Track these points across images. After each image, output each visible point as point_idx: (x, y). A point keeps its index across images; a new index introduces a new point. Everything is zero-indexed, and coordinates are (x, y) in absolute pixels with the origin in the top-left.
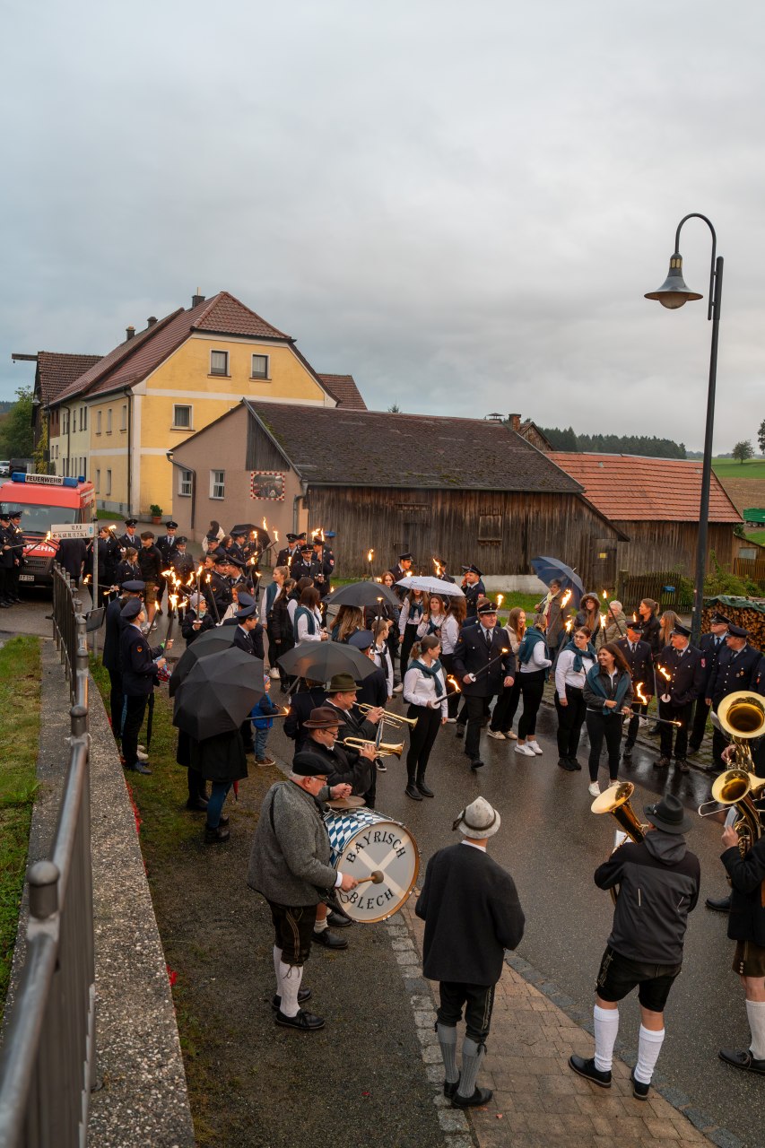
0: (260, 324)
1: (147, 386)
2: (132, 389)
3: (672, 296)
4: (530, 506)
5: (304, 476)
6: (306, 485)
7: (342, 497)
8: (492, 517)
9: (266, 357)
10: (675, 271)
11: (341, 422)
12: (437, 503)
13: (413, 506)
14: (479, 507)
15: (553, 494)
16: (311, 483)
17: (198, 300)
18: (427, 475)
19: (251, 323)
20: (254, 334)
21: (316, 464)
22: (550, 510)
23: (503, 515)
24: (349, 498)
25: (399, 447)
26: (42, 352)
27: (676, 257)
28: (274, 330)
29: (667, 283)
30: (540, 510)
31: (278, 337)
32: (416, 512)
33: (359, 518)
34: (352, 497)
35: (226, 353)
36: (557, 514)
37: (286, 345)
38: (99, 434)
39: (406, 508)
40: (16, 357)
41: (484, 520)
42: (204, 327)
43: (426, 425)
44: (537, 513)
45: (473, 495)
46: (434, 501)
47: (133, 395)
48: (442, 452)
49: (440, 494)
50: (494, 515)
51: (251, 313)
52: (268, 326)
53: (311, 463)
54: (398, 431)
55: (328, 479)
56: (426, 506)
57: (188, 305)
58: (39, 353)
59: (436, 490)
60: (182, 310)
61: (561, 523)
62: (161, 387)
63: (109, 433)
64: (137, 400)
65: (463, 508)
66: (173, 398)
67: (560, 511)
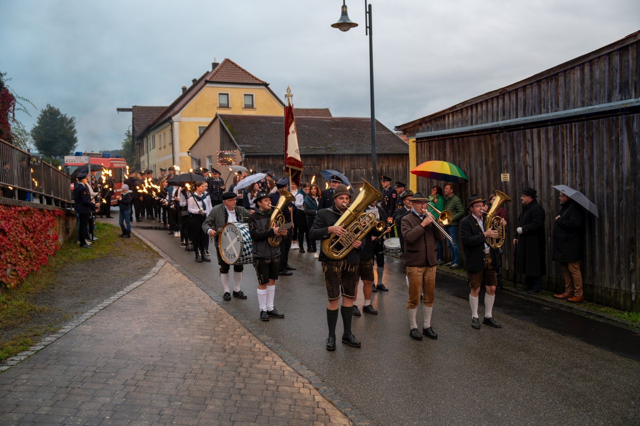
0: (248, 76)
1: (181, 116)
2: (173, 118)
3: (344, 25)
4: (383, 162)
5: (243, 150)
6: (244, 155)
7: (266, 161)
8: (359, 170)
9: (252, 95)
10: (344, 13)
11: (273, 123)
12: (324, 163)
13: (310, 165)
14: (351, 164)
15: (398, 155)
16: (247, 154)
17: (215, 65)
18: (318, 147)
19: (243, 76)
20: (244, 82)
21: (252, 144)
22: (396, 164)
23: (366, 168)
24: (271, 162)
25: (304, 134)
26: (135, 106)
27: (344, 7)
28: (256, 79)
29: (341, 19)
30: (389, 165)
31: (258, 83)
32: (311, 168)
33: (278, 173)
34: (273, 161)
35: (228, 94)
36: (400, 166)
37: (264, 87)
38: (160, 149)
39: (305, 167)
40: (119, 110)
41: (355, 172)
42: (214, 80)
43: (325, 122)
44: (388, 167)
45: (346, 157)
46: (322, 162)
47: (173, 122)
48: (331, 136)
49: (326, 158)
50: (361, 169)
51: (243, 70)
52: (253, 77)
53: (249, 144)
54: (306, 126)
55: (257, 151)
56: (318, 165)
57: (210, 70)
58: (133, 107)
59: (323, 155)
60: (208, 72)
61: (404, 171)
62: (190, 116)
63: (165, 147)
64: (176, 125)
65: (341, 166)
66: (197, 123)
67: (403, 165)
